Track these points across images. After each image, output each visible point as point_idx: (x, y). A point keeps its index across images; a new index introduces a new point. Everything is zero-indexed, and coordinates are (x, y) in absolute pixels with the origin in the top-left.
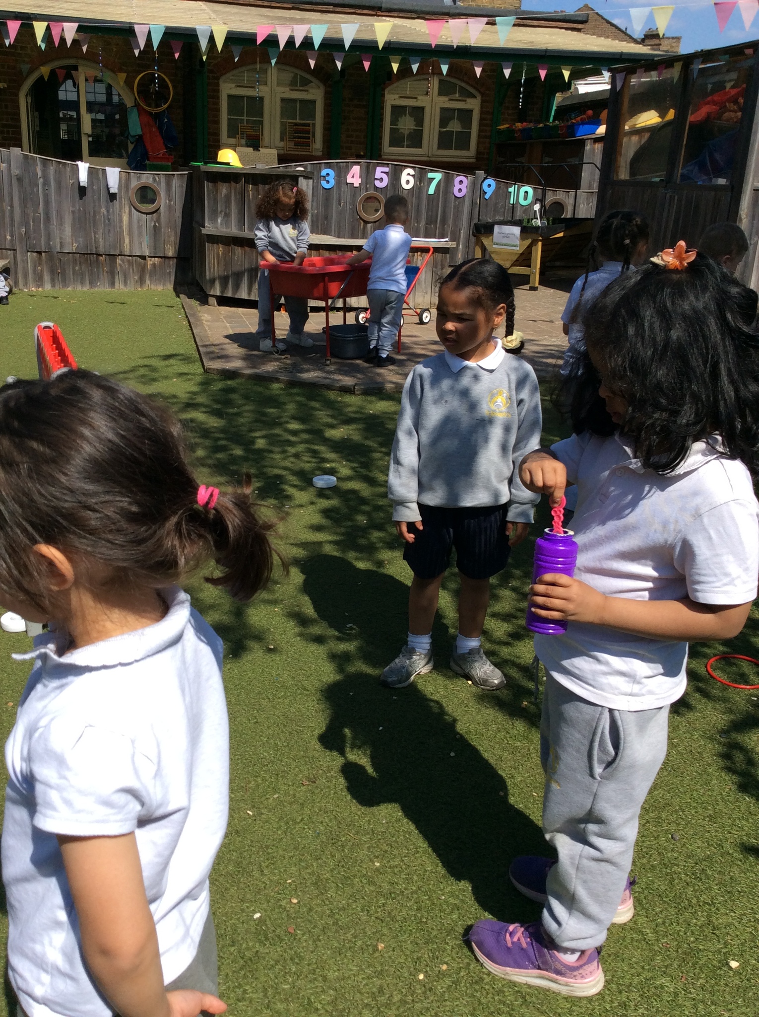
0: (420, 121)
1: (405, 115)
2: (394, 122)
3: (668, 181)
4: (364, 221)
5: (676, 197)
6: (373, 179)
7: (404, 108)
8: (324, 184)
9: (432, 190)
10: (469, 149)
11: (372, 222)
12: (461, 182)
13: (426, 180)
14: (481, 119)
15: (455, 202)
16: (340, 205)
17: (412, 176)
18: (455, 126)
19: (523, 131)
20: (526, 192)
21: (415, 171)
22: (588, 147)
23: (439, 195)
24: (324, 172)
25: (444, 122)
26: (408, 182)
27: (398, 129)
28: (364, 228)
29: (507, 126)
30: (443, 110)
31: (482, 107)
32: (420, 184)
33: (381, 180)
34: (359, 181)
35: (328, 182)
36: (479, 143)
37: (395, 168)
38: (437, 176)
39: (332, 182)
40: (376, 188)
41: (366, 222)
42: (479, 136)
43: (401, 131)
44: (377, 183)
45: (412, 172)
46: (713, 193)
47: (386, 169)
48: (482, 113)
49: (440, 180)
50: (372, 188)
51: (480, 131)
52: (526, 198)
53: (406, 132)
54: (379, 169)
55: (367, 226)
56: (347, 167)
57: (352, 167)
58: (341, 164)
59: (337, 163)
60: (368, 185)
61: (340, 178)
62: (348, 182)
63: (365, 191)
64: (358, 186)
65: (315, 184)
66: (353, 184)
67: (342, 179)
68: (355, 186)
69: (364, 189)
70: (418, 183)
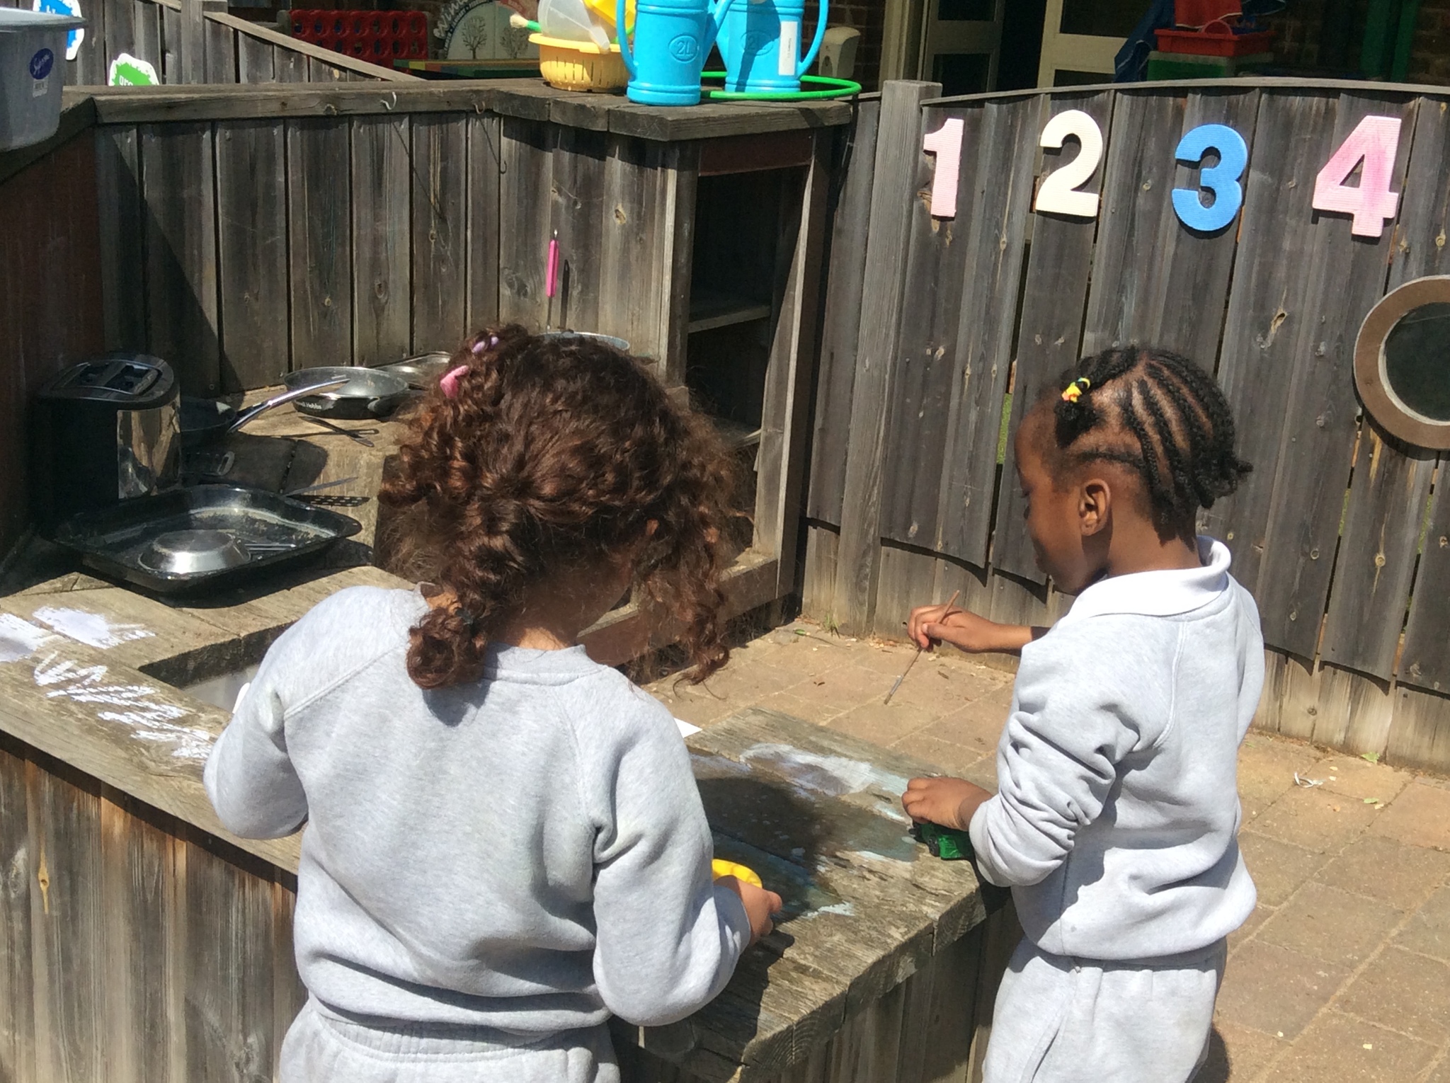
4: (1391, 441)
8: (1186, 203)
11: (1436, 453)
16: (1265, 329)
24: (1190, 145)
28: (1389, 479)
34: (1388, 204)
35: (1209, 194)
39: (1231, 199)
41: (1401, 449)
55: (1405, 470)
56: (1329, 113)
57: (1352, 122)
58: (1297, 100)
59: (1272, 91)
60: (1443, 236)
61: (1279, 183)
62: (1318, 204)
63: (1414, 266)
64: (1375, 230)
65: (1142, 202)
66: (1349, 217)
67: (1292, 184)
68: (1357, 229)
69: (1412, 257)
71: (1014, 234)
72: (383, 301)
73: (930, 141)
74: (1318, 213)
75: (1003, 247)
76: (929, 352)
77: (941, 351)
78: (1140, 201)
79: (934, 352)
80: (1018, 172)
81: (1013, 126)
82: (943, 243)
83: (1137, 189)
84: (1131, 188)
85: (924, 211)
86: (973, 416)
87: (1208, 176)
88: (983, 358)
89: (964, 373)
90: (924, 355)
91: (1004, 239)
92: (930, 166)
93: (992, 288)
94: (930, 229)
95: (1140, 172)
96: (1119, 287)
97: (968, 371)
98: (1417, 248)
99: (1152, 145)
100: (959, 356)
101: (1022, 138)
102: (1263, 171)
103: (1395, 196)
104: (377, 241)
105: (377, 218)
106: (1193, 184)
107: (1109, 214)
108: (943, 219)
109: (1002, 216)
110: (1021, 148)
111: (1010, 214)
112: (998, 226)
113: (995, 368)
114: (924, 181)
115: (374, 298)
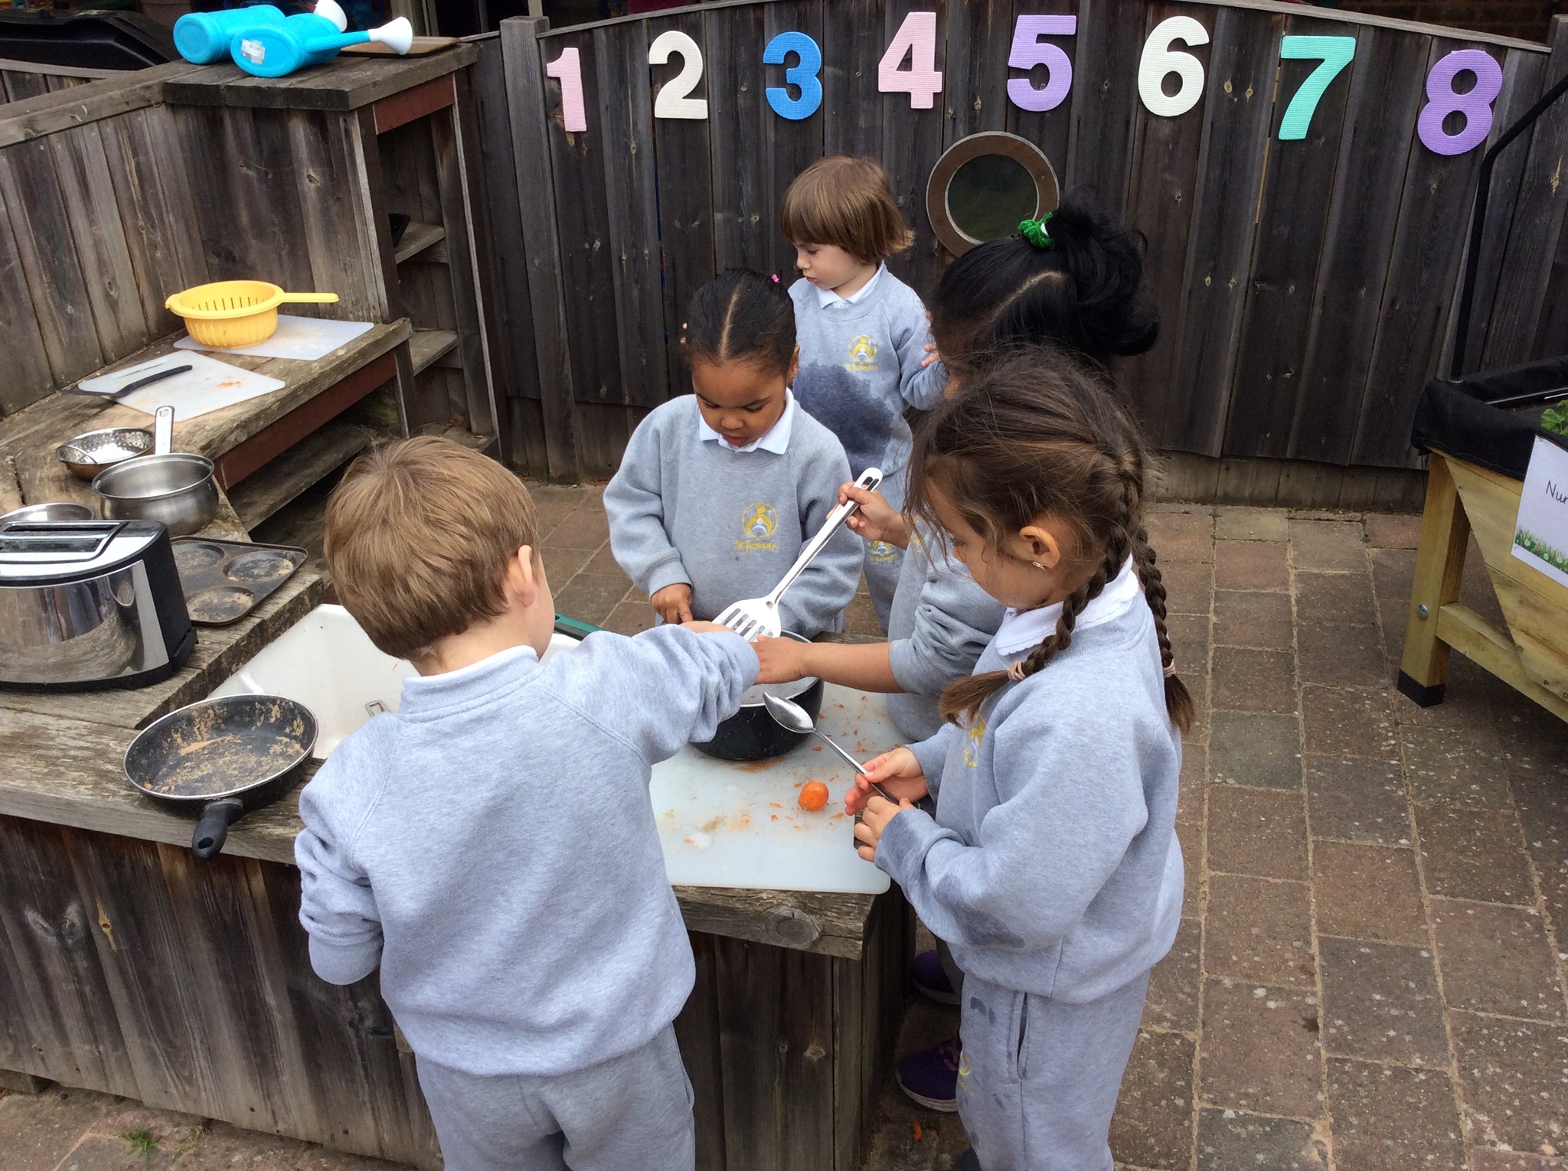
6: (1000, 72)
8: (778, 99)
9: (1296, 123)
12: (1464, 80)
13: (1272, 64)
17: (1196, 50)
21: (1211, 26)
23: (1334, 143)
24: (775, 50)
26: (1172, 82)
32: (1239, 87)
33: (1039, 75)
34: (935, 82)
35: (796, 92)
37: (1111, 24)
38: (1332, 50)
39: (814, 93)
40: (1017, 116)
44: (1021, 92)
45: (1194, 31)
47: (1066, 24)
49: (1347, 72)
50: (999, 114)
54: (1028, 26)
57: (898, 20)
59: (832, 1)
60: (979, 101)
61: (849, 73)
62: (883, 88)
63: (960, 127)
64: (928, 104)
65: (743, 102)
66: (907, 95)
67: (859, 74)
68: (917, 103)
69: (958, 121)
70: (1228, 87)
71: (641, 140)
72: (116, 296)
73: (553, 69)
74: (880, 95)
75: (634, 152)
76: (587, 246)
77: (598, 244)
78: (741, 101)
79: (591, 245)
80: (634, 87)
81: (622, 50)
82: (580, 154)
83: (735, 90)
84: (730, 93)
85: (560, 130)
86: (635, 293)
87: (792, 75)
88: (634, 245)
89: (620, 259)
90: (584, 250)
91: (633, 145)
92: (556, 90)
93: (630, 184)
94: (567, 143)
95: (736, 76)
96: (735, 173)
97: (624, 258)
98: (961, 114)
99: (743, 55)
100: (614, 245)
101: (633, 59)
102: (834, 65)
103: (940, 74)
104: (97, 244)
105: (92, 222)
106: (781, 81)
107: (716, 114)
108: (577, 134)
109: (628, 127)
110: (633, 67)
111: (635, 124)
112: (626, 135)
113: (647, 252)
114: (554, 102)
115: (107, 296)
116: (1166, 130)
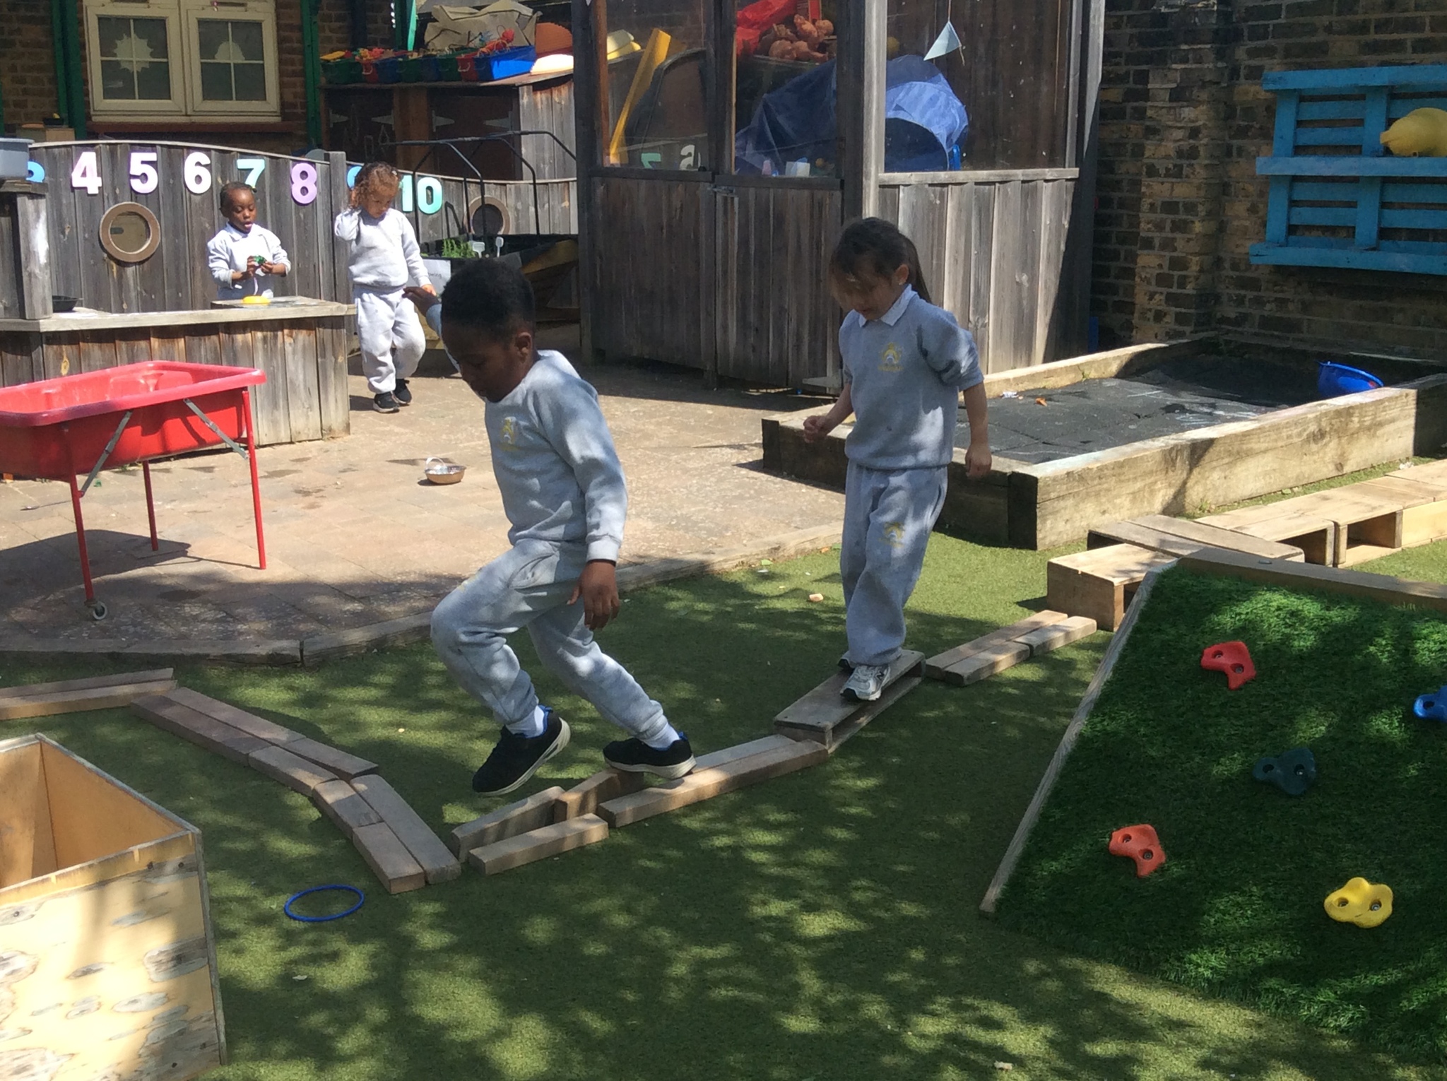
0: (160, 47)
1: (129, 35)
2: (107, 46)
3: (712, 169)
4: (119, 263)
5: (736, 200)
6: (127, 177)
7: (123, 21)
10: (263, 97)
11: (135, 264)
12: (304, 175)
13: (235, 171)
14: (281, 41)
15: (297, 213)
16: (63, 233)
17: (206, 166)
18: (230, 54)
19: (381, 67)
20: (430, 189)
21: (210, 157)
22: (525, 100)
25: (207, 47)
26: (199, 179)
27: (118, 63)
28: (120, 276)
29: (340, 54)
30: (202, 23)
31: (278, 17)
32: (224, 181)
33: (144, 177)
34: (98, 182)
36: (282, 85)
37: (170, 156)
38: (254, 166)
40: (135, 195)
41: (122, 264)
42: (282, 73)
43: (124, 65)
44: (137, 185)
45: (205, 159)
46: (806, 193)
47: (152, 157)
48: (279, 27)
49: (262, 174)
50: (127, 194)
51: (281, 62)
52: (430, 200)
53: (136, 69)
54: (137, 157)
55: (125, 272)
56: (69, 155)
57: (79, 156)
58: (56, 150)
59: (47, 148)
60: (119, 189)
61: (58, 179)
62: (75, 185)
63: (111, 201)
64: (96, 192)
66: (85, 188)
67: (62, 179)
68: (90, 192)
69: (110, 198)
70: (220, 180)
74: (73, 189)
98: (111, 195)
102: (50, 176)
103: (99, 179)
116: (198, 198)
